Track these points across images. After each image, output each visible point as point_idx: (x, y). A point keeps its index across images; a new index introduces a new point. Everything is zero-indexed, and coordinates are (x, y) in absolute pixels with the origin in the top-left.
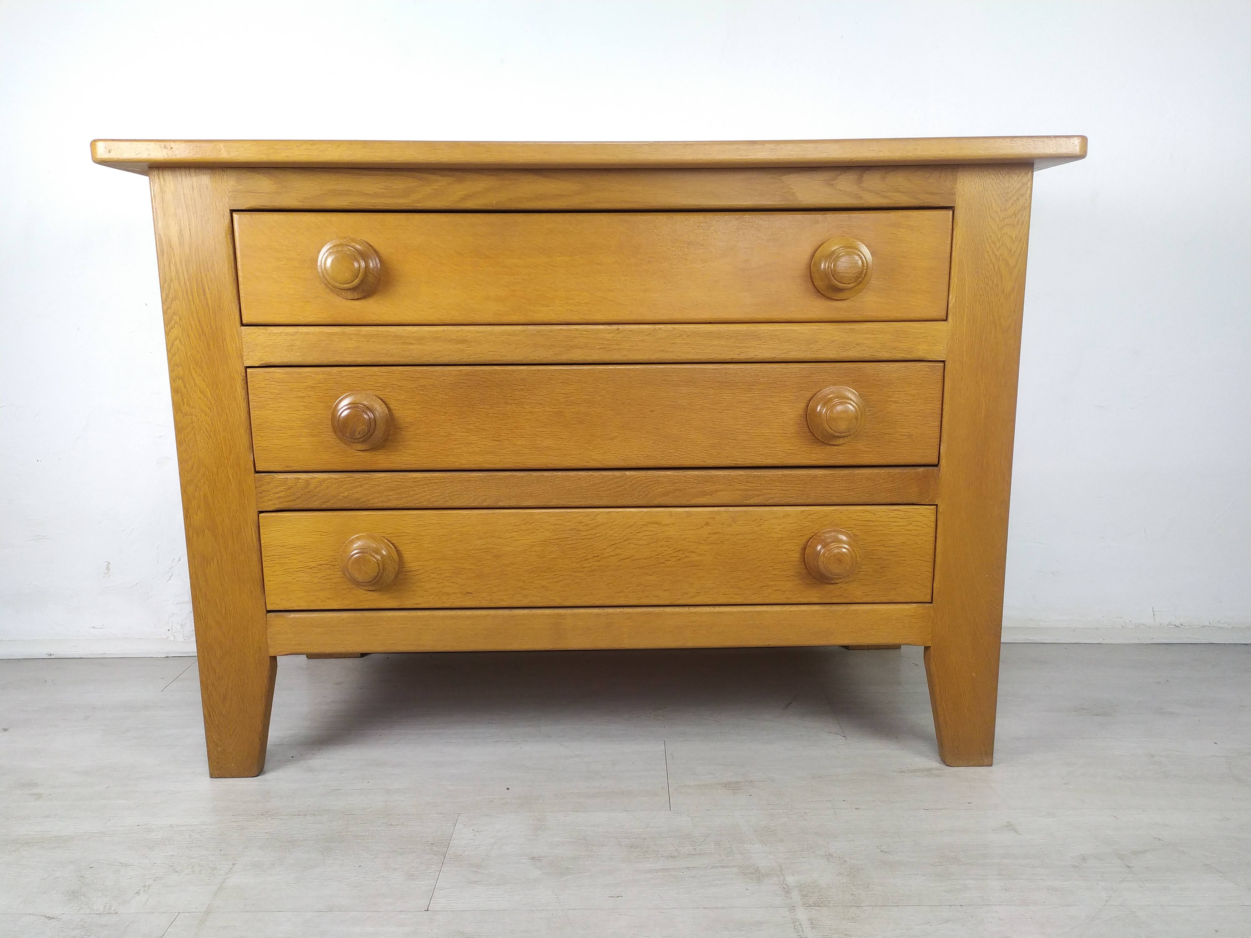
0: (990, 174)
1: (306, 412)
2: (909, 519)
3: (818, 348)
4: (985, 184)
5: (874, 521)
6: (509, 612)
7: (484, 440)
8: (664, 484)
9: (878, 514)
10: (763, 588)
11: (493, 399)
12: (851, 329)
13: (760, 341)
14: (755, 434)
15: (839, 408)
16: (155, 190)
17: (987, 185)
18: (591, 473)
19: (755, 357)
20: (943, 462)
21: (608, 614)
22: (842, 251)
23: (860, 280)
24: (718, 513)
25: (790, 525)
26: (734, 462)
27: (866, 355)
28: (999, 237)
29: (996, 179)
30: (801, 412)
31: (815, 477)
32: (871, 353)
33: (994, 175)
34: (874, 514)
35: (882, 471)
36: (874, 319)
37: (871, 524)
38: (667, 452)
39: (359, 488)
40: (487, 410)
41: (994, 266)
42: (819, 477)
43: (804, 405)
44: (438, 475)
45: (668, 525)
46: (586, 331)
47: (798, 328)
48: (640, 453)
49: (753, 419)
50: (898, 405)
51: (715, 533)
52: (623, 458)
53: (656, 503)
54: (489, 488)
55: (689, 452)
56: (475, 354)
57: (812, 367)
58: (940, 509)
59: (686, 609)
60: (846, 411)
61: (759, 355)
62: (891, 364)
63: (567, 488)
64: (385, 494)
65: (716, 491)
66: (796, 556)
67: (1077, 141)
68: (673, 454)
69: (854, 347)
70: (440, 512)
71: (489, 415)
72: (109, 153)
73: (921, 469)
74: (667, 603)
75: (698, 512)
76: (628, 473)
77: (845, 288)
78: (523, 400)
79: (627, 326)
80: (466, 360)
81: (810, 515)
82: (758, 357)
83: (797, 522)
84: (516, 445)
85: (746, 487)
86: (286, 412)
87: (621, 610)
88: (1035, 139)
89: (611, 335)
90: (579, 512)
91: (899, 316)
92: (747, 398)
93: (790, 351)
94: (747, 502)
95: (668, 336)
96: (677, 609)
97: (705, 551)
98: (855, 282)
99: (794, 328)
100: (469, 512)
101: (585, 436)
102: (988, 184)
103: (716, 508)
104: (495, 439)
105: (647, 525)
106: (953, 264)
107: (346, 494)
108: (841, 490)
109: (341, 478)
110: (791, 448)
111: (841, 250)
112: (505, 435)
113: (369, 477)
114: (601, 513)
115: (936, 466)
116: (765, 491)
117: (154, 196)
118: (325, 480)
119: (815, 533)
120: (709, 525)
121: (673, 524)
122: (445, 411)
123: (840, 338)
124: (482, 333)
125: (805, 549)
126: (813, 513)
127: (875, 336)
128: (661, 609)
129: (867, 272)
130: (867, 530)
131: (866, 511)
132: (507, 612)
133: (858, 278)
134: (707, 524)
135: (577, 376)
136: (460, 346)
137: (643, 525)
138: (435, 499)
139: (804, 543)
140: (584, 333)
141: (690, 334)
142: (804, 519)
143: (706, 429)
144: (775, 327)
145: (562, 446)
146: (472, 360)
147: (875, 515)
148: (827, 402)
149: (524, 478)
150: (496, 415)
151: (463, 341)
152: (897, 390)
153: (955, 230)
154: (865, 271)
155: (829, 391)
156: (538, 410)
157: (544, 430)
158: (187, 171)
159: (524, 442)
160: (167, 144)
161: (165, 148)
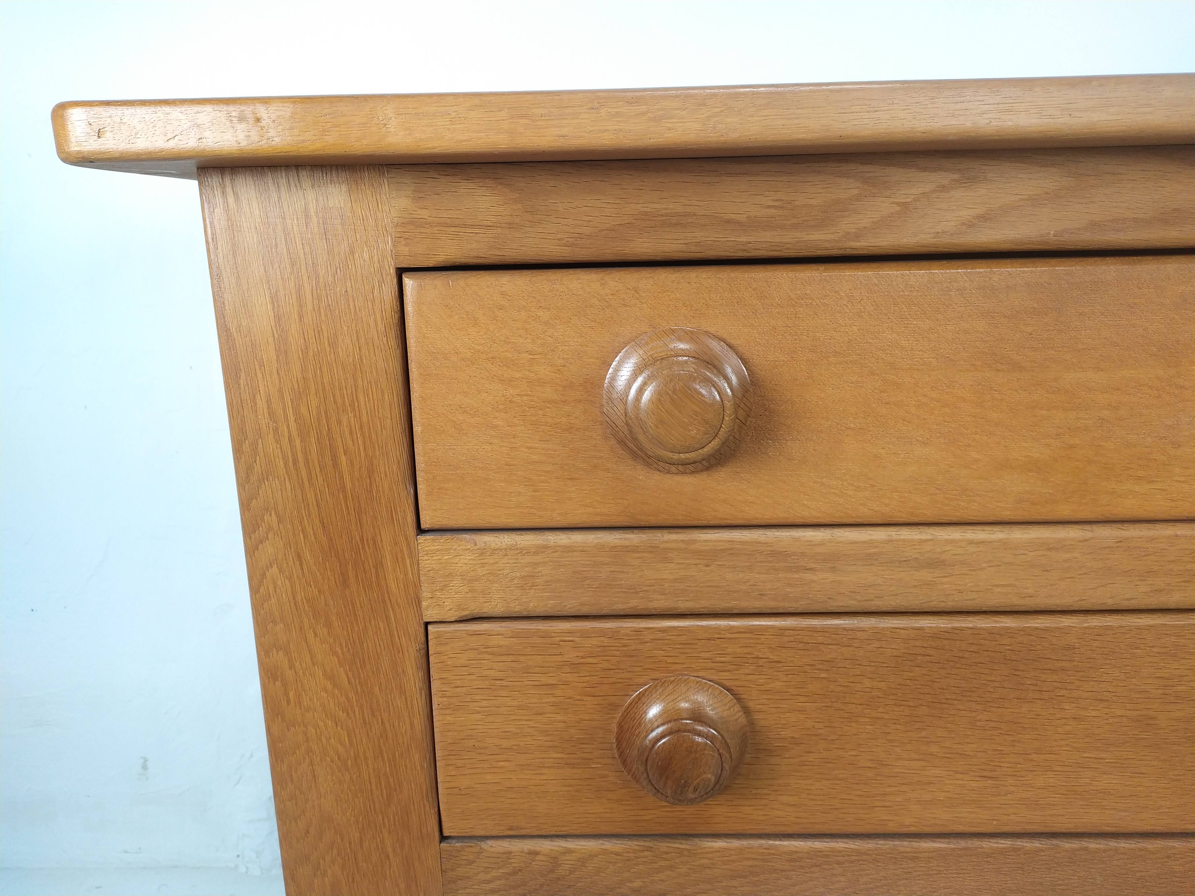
1: (559, 717)
7: (959, 776)
11: (992, 690)
16: (216, 222)
39: (668, 873)
40: (974, 714)
63: (1138, 875)
64: (724, 884)
71: (978, 723)
72: (99, 137)
78: (1063, 692)
80: (936, 604)
86: (512, 717)
107: (637, 884)
109: (629, 852)
112: (1009, 765)
113: (691, 850)
117: (213, 238)
118: (592, 856)
136: (925, 575)
146: (950, 605)
149: (1042, 854)
150: (992, 724)
156: (1094, 713)
157: (1103, 755)
158: (293, 174)
159: (1051, 780)
160: (248, 110)
161: (242, 119)
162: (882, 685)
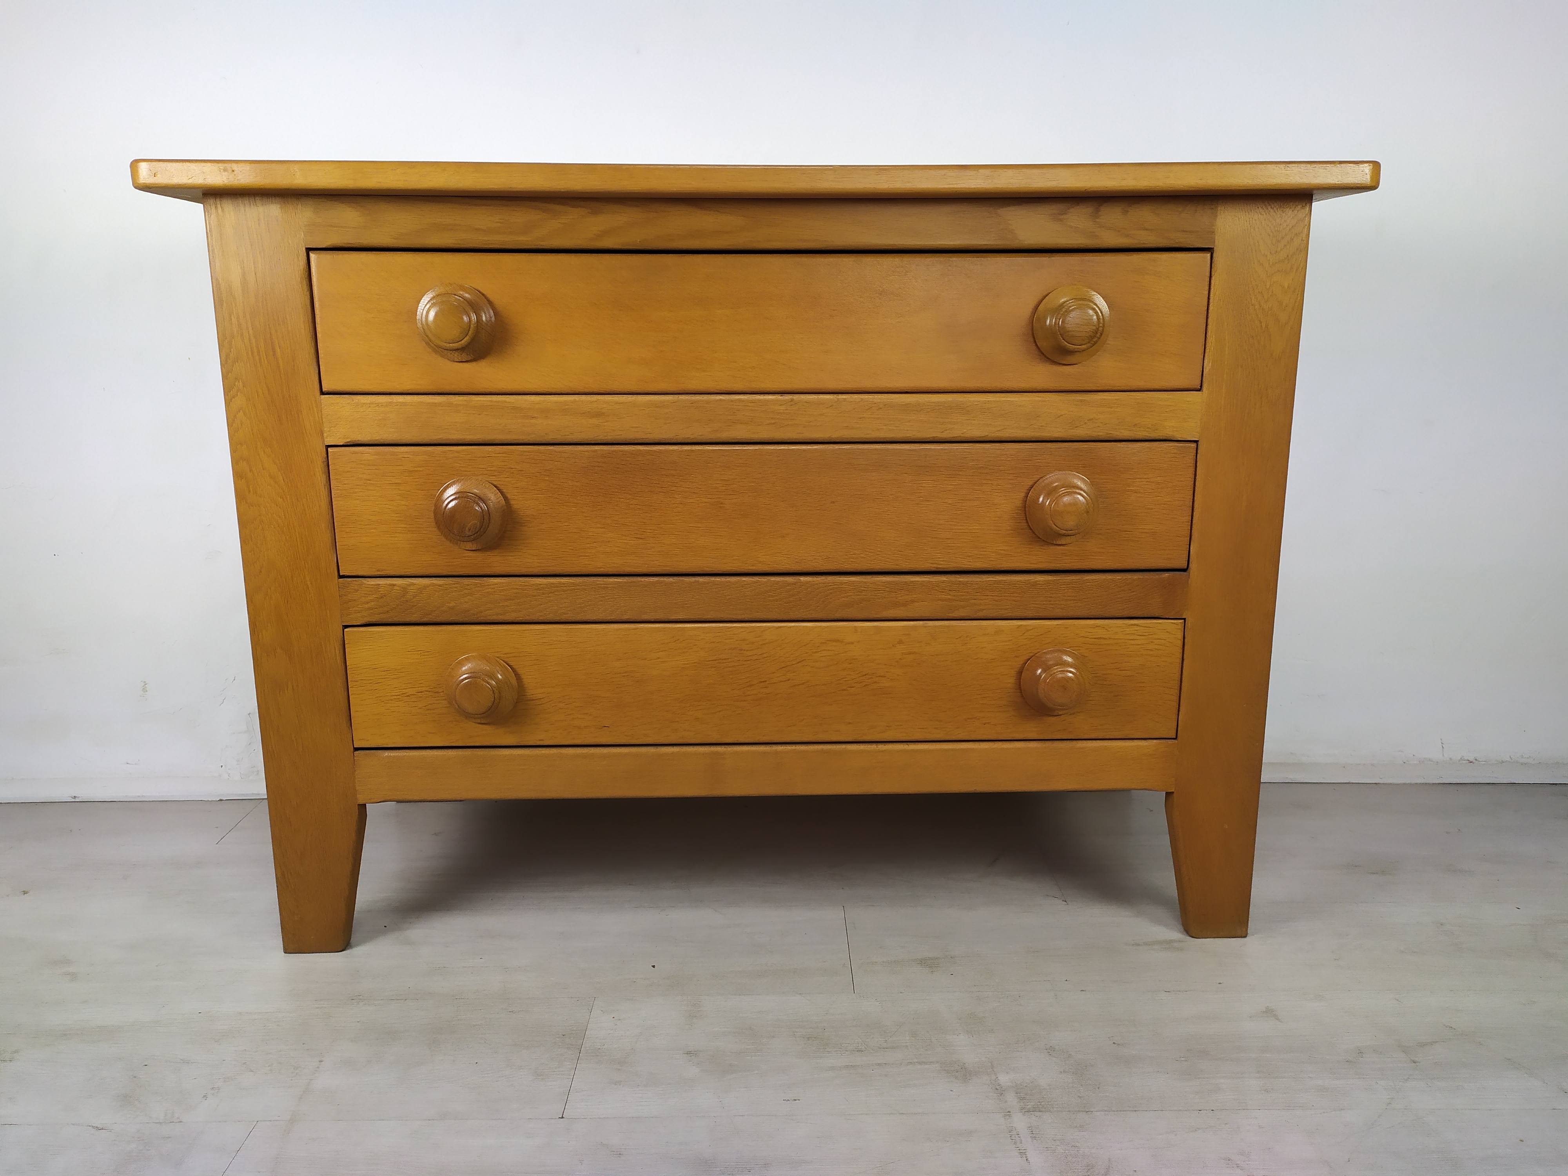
0: (1258, 208)
1: (403, 503)
2: (1150, 636)
3: (1041, 425)
4: (1251, 219)
5: (1106, 639)
6: (654, 750)
7: (624, 537)
8: (848, 592)
9: (1112, 631)
10: (969, 720)
11: (636, 487)
12: (1081, 401)
13: (969, 416)
14: (961, 531)
15: (1066, 499)
17: (1254, 222)
18: (756, 579)
19: (962, 435)
20: (1193, 566)
21: (776, 752)
22: (1073, 304)
23: (1094, 340)
24: (915, 627)
25: (1004, 644)
26: (935, 565)
27: (1101, 434)
28: (1268, 287)
29: (1266, 214)
30: (1019, 503)
31: (1035, 584)
32: (1107, 432)
33: (1263, 209)
34: (1106, 629)
35: (1118, 577)
36: (1110, 388)
37: (1103, 641)
38: (852, 553)
39: (469, 597)
40: (628, 501)
41: (1261, 322)
42: (1039, 584)
43: (1023, 495)
44: (567, 581)
45: (852, 643)
46: (752, 402)
47: (1016, 399)
48: (818, 555)
49: (959, 512)
50: (1139, 495)
51: (910, 653)
52: (796, 560)
53: (838, 616)
54: (630, 598)
55: (878, 553)
56: (614, 431)
57: (1032, 448)
58: (1188, 624)
59: (873, 747)
60: (1076, 503)
61: (967, 432)
62: (1130, 445)
63: (727, 597)
64: (501, 604)
65: (913, 601)
66: (1010, 681)
67: (1367, 169)
68: (859, 555)
69: (1085, 423)
70: (570, 627)
71: (631, 506)
72: (154, 176)
73: (1166, 575)
74: (850, 739)
75: (889, 627)
76: (802, 579)
77: (1076, 350)
78: (674, 488)
79: (803, 397)
80: (602, 437)
81: (1028, 630)
82: (966, 435)
83: (1012, 640)
84: (664, 544)
85: (949, 597)
86: (378, 503)
87: (793, 747)
88: (1315, 166)
89: (783, 408)
90: (742, 627)
91: (1142, 384)
92: (951, 486)
93: (1005, 429)
94: (950, 615)
95: (854, 409)
96: (862, 747)
97: (898, 675)
98: (1089, 343)
99: (1012, 399)
100: (604, 627)
101: (749, 533)
102: (1255, 220)
103: (912, 623)
104: (638, 536)
105: (826, 643)
106: (1209, 320)
107: (452, 604)
108: (1067, 600)
109: (447, 584)
110: (1006, 548)
111: (1072, 302)
112: (650, 531)
113: (481, 583)
114: (769, 628)
115: (1185, 570)
116: (973, 601)
117: (210, 230)
118: (426, 587)
119: (1033, 653)
120: (903, 643)
121: (858, 642)
122: (576, 501)
123: (1069, 412)
124: (622, 404)
125: (1022, 672)
126: (1031, 628)
127: (1112, 410)
128: (843, 746)
129: (1103, 330)
130: (1098, 650)
131: (1097, 626)
132: (652, 750)
133: (1092, 337)
134: (900, 642)
135: (741, 459)
136: (595, 421)
137: (822, 643)
138: (563, 611)
139: (1020, 666)
140: (750, 404)
141: (881, 406)
142: (1022, 636)
143: (900, 524)
144: (989, 398)
145: (722, 545)
146: (609, 438)
147: (1109, 631)
148: (1051, 492)
149: (674, 585)
150: (639, 507)
151: (598, 414)
152: (1138, 476)
153: (1213, 278)
154: (1101, 329)
155: (1054, 478)
156: (691, 501)
157: (699, 525)
158: (252, 200)
159: (674, 540)
160: (227, 165)
161: (225, 170)
162: (577, 484)
